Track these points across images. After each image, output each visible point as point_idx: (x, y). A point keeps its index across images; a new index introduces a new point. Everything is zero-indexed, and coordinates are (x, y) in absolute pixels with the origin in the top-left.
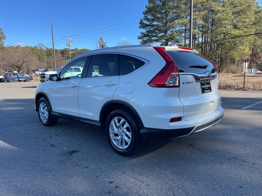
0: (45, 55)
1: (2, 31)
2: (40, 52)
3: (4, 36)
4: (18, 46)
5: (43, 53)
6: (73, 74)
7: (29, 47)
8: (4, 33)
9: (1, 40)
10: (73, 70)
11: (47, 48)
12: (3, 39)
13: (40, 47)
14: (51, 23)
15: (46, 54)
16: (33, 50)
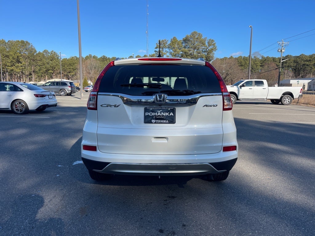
0: (258, 65)
1: (214, 43)
2: (254, 62)
3: (216, 48)
4: (231, 57)
5: (257, 63)
6: (251, 89)
7: (242, 57)
8: (216, 45)
9: (212, 52)
10: (254, 83)
11: (262, 57)
12: (214, 51)
13: (255, 57)
14: (251, 27)
15: (260, 64)
16: (246, 60)
